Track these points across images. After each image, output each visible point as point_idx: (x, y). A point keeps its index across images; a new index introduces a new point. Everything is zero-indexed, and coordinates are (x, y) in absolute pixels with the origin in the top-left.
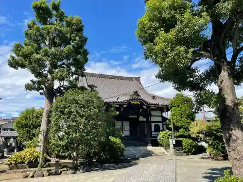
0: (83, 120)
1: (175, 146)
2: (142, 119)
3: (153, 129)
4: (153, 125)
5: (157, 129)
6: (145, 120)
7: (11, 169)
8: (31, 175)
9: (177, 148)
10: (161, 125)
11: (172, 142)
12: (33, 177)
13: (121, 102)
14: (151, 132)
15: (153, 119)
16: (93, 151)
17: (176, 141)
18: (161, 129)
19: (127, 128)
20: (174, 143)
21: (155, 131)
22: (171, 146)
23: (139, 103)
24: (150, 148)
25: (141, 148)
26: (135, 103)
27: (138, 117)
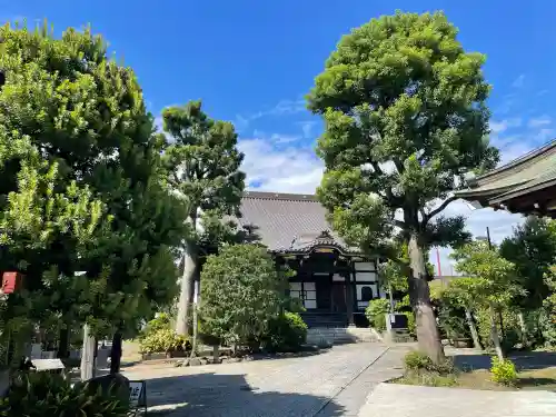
0: (249, 288)
1: (394, 326)
2: (337, 277)
3: (359, 297)
4: (359, 288)
5: (368, 296)
6: (343, 279)
7: (145, 358)
8: (185, 363)
9: (398, 329)
10: (374, 287)
11: (390, 319)
12: (188, 365)
13: (299, 252)
14: (356, 301)
15: (360, 277)
16: (258, 334)
17: (396, 317)
18: (375, 294)
19: (312, 295)
20: (393, 321)
21: (363, 300)
22: (389, 327)
23: (331, 251)
24: (352, 330)
25: (337, 330)
26: (323, 251)
27: (331, 275)
